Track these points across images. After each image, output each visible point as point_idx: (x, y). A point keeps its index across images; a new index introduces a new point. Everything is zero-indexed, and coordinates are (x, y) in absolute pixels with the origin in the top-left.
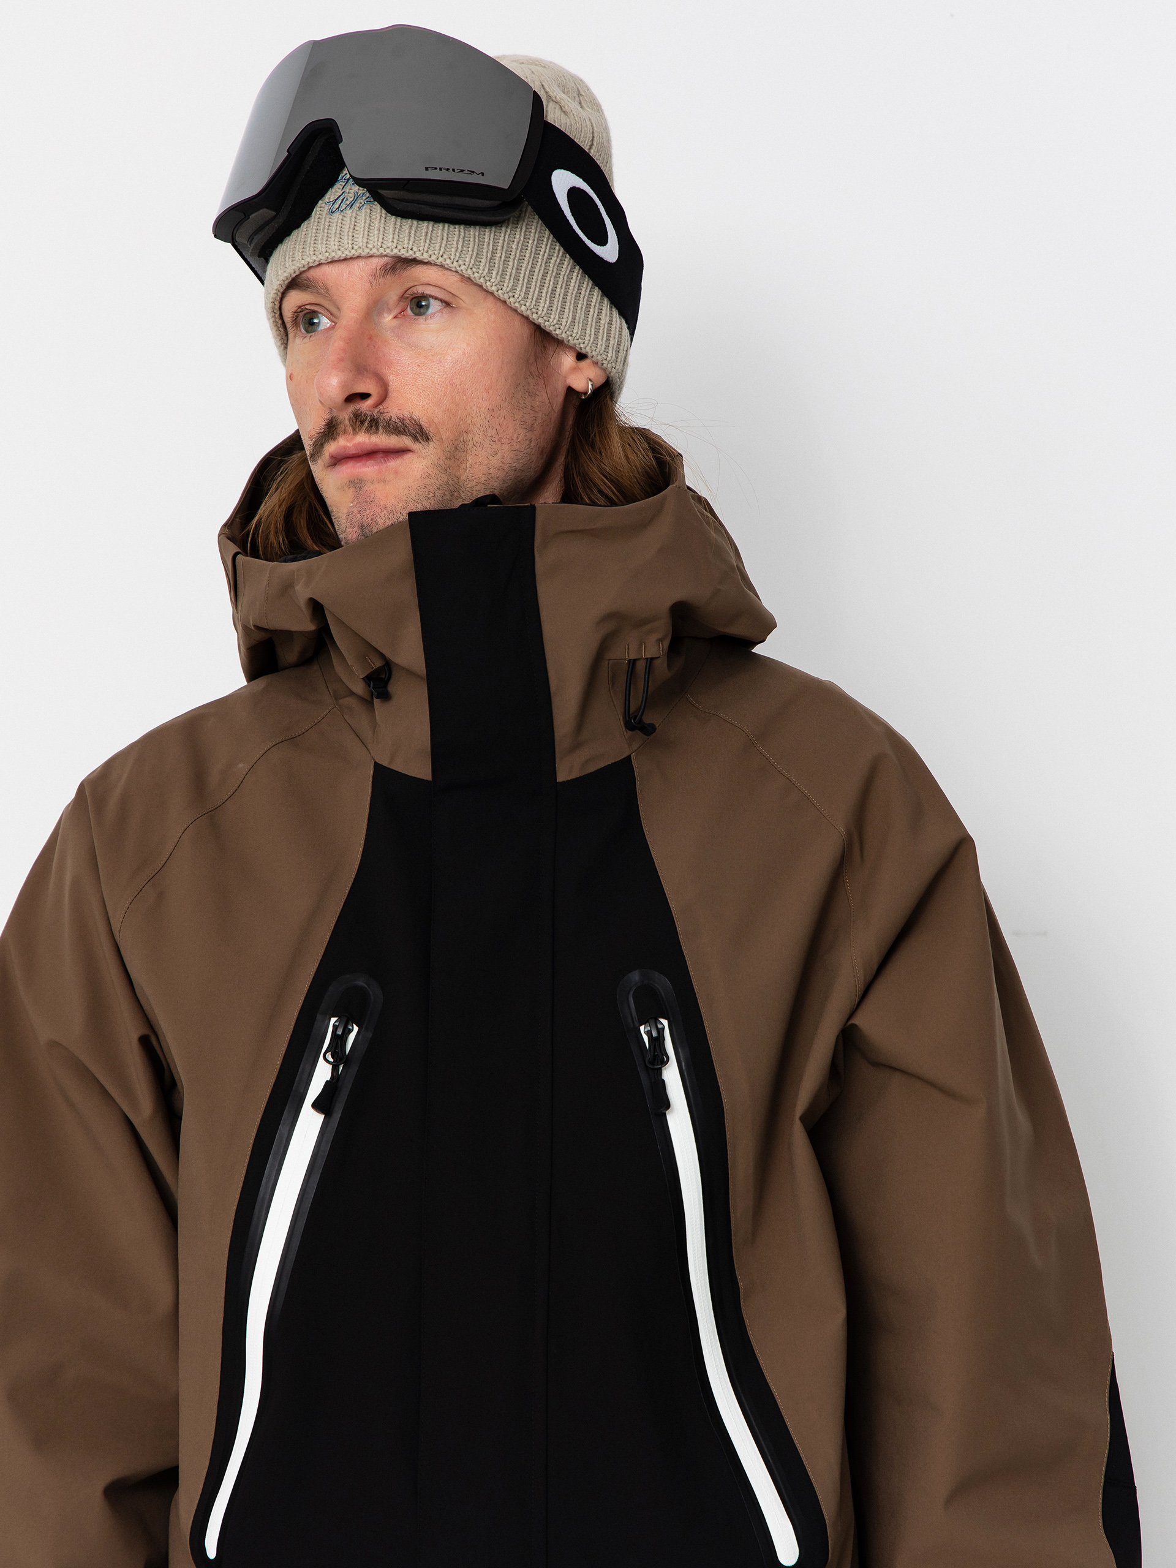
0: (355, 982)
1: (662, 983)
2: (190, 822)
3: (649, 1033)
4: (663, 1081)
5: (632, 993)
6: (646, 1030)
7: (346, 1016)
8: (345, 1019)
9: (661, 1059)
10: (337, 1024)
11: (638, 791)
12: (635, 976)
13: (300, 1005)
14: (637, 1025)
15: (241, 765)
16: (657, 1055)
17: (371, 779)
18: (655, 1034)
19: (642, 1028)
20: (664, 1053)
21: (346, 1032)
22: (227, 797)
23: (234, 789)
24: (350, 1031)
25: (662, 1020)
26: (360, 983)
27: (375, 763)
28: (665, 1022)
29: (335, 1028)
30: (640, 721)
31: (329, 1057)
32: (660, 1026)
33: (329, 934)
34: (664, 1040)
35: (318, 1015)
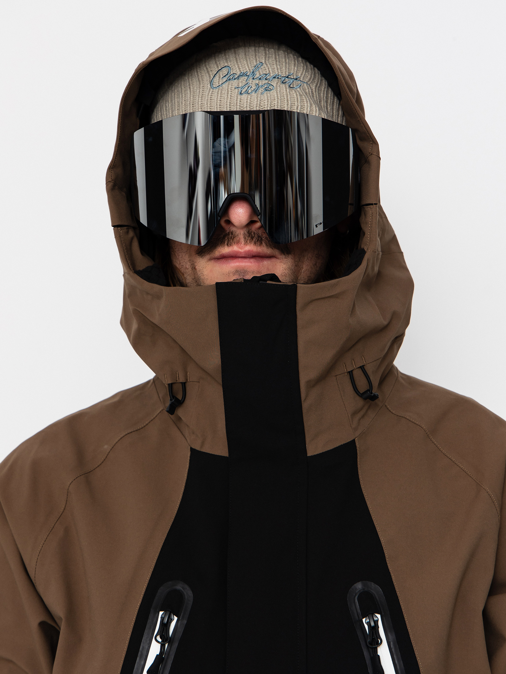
0: (174, 587)
1: (376, 590)
2: (73, 479)
3: (369, 624)
4: (379, 656)
6: (367, 621)
7: (170, 611)
8: (168, 613)
9: (376, 642)
10: (164, 615)
11: (358, 463)
13: (140, 602)
14: (361, 618)
15: (106, 447)
16: (374, 638)
17: (189, 458)
18: (372, 624)
19: (364, 620)
20: (378, 637)
21: (169, 621)
22: (96, 466)
23: (102, 461)
24: (172, 620)
25: (377, 615)
26: (178, 587)
27: (191, 448)
28: (379, 616)
29: (162, 619)
31: (159, 639)
32: (375, 619)
33: (158, 554)
34: (379, 628)
35: (152, 610)
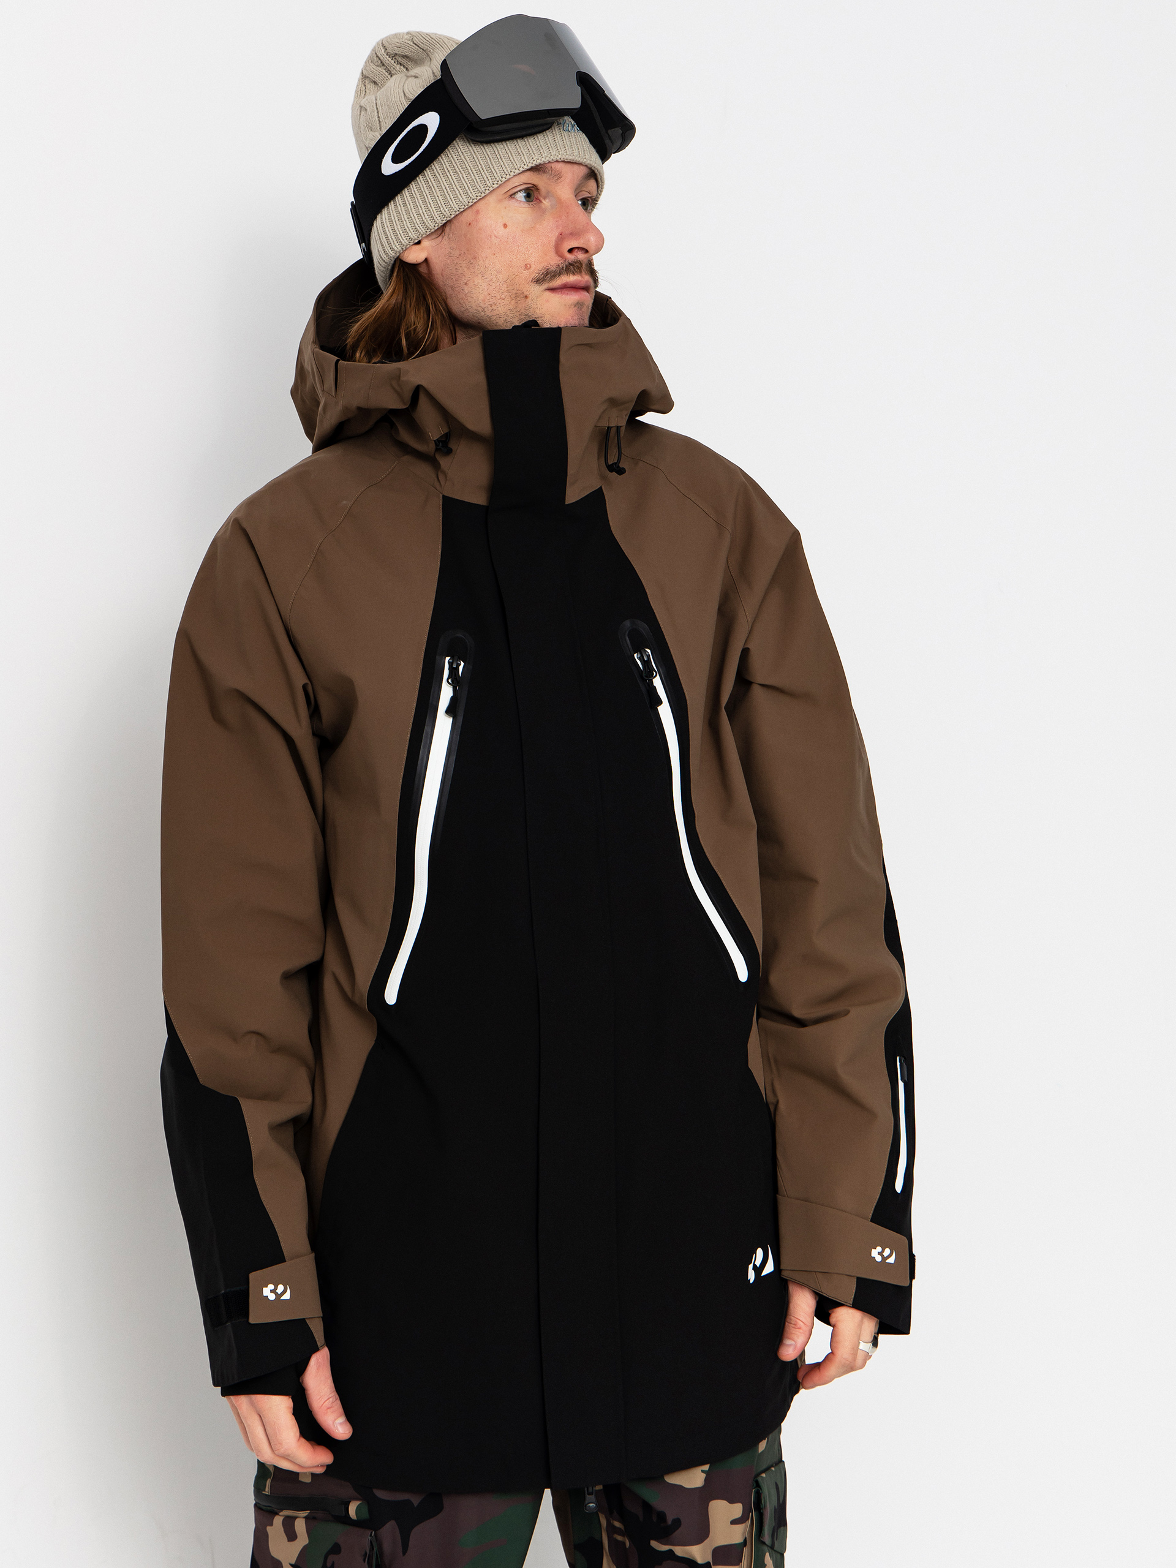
0: (455, 635)
1: (643, 627)
3: (640, 658)
4: (654, 687)
5: (627, 634)
6: (638, 656)
7: (454, 655)
8: (454, 657)
9: (652, 674)
10: (451, 661)
12: (627, 623)
14: (632, 653)
16: (648, 672)
17: (440, 507)
18: (644, 659)
20: (651, 671)
21: (457, 665)
23: (343, 517)
24: (460, 664)
25: (648, 650)
26: (459, 635)
27: (443, 497)
29: (449, 663)
30: (619, 466)
31: (450, 682)
32: (646, 653)
34: (650, 661)
35: (437, 657)
